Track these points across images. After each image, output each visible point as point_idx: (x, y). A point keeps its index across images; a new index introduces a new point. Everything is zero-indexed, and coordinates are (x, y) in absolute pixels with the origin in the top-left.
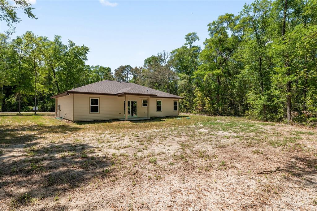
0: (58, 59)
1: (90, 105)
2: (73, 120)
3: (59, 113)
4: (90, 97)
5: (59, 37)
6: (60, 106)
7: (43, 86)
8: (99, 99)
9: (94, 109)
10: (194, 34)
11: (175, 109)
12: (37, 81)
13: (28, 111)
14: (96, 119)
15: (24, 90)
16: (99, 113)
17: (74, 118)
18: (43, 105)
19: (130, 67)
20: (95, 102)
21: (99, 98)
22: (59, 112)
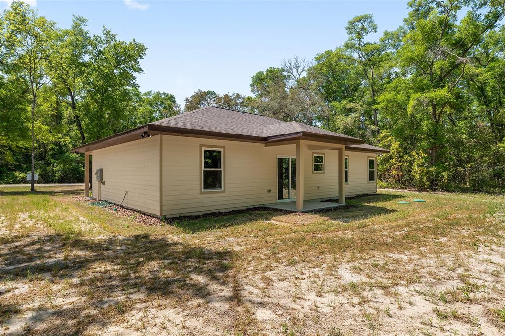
0: (81, 68)
1: (203, 169)
2: (158, 214)
3: (99, 190)
4: (201, 146)
5: (84, 21)
6: (101, 172)
7: (47, 127)
8: (222, 150)
9: (212, 180)
10: (366, 18)
11: (371, 177)
12: (34, 117)
13: (14, 182)
14: (216, 208)
15: (6, 135)
16: (224, 191)
17: (164, 208)
18: (45, 170)
19: (213, 93)
20: (213, 160)
21: (224, 147)
22: (99, 187)
